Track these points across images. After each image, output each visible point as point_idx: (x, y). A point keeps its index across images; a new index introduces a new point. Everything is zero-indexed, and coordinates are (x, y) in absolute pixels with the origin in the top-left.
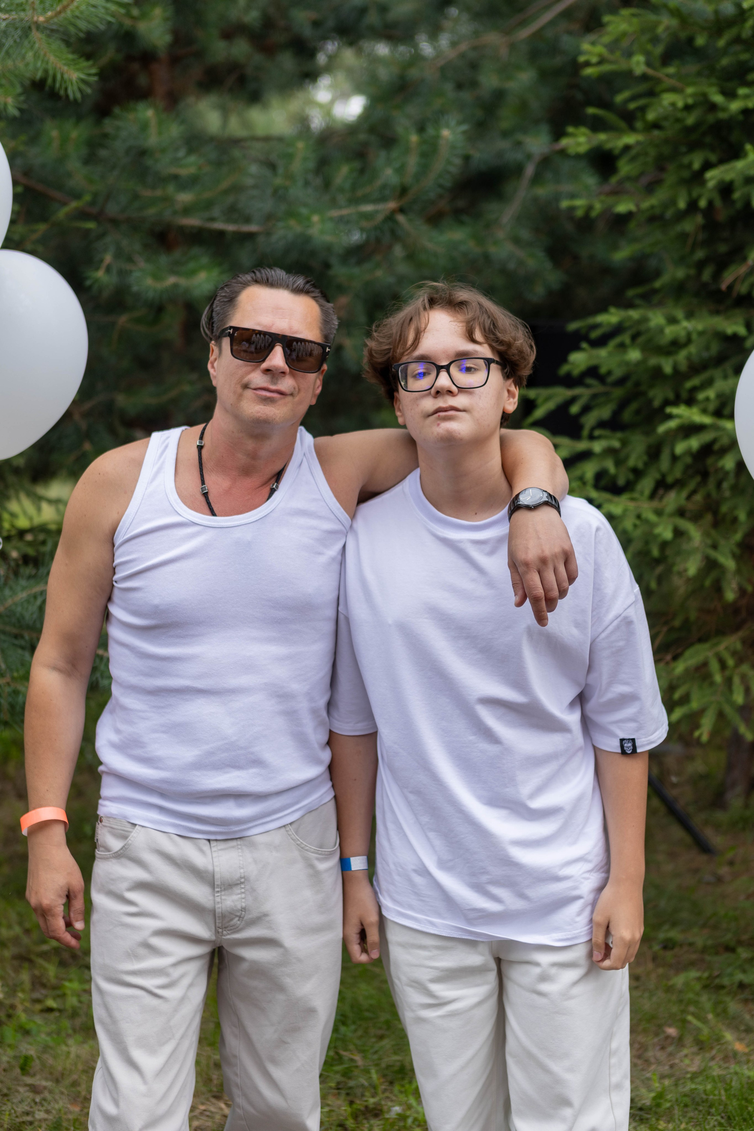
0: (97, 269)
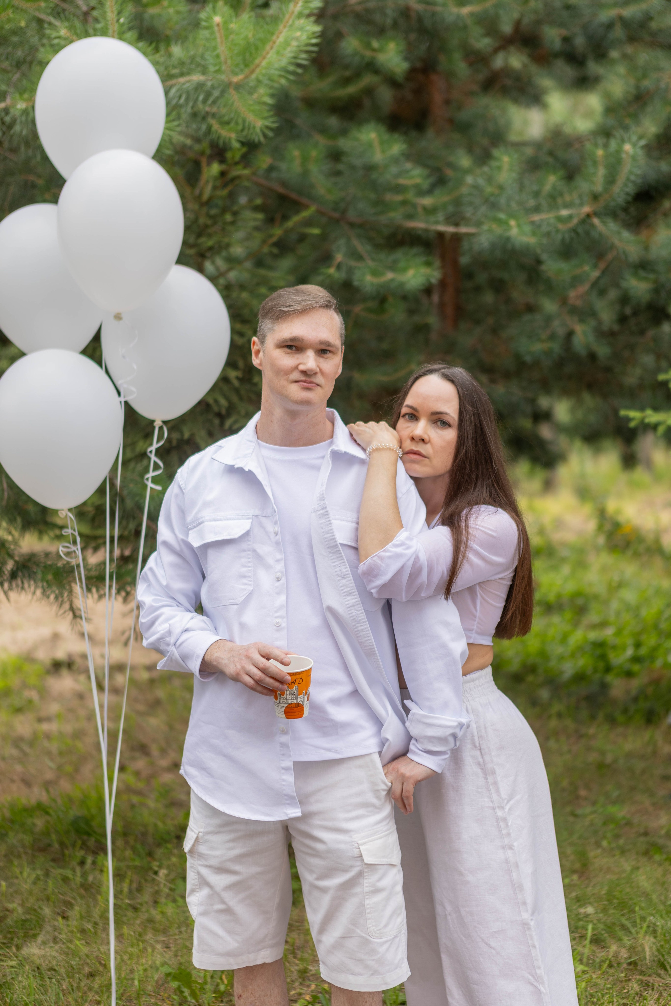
0: (329, 266)
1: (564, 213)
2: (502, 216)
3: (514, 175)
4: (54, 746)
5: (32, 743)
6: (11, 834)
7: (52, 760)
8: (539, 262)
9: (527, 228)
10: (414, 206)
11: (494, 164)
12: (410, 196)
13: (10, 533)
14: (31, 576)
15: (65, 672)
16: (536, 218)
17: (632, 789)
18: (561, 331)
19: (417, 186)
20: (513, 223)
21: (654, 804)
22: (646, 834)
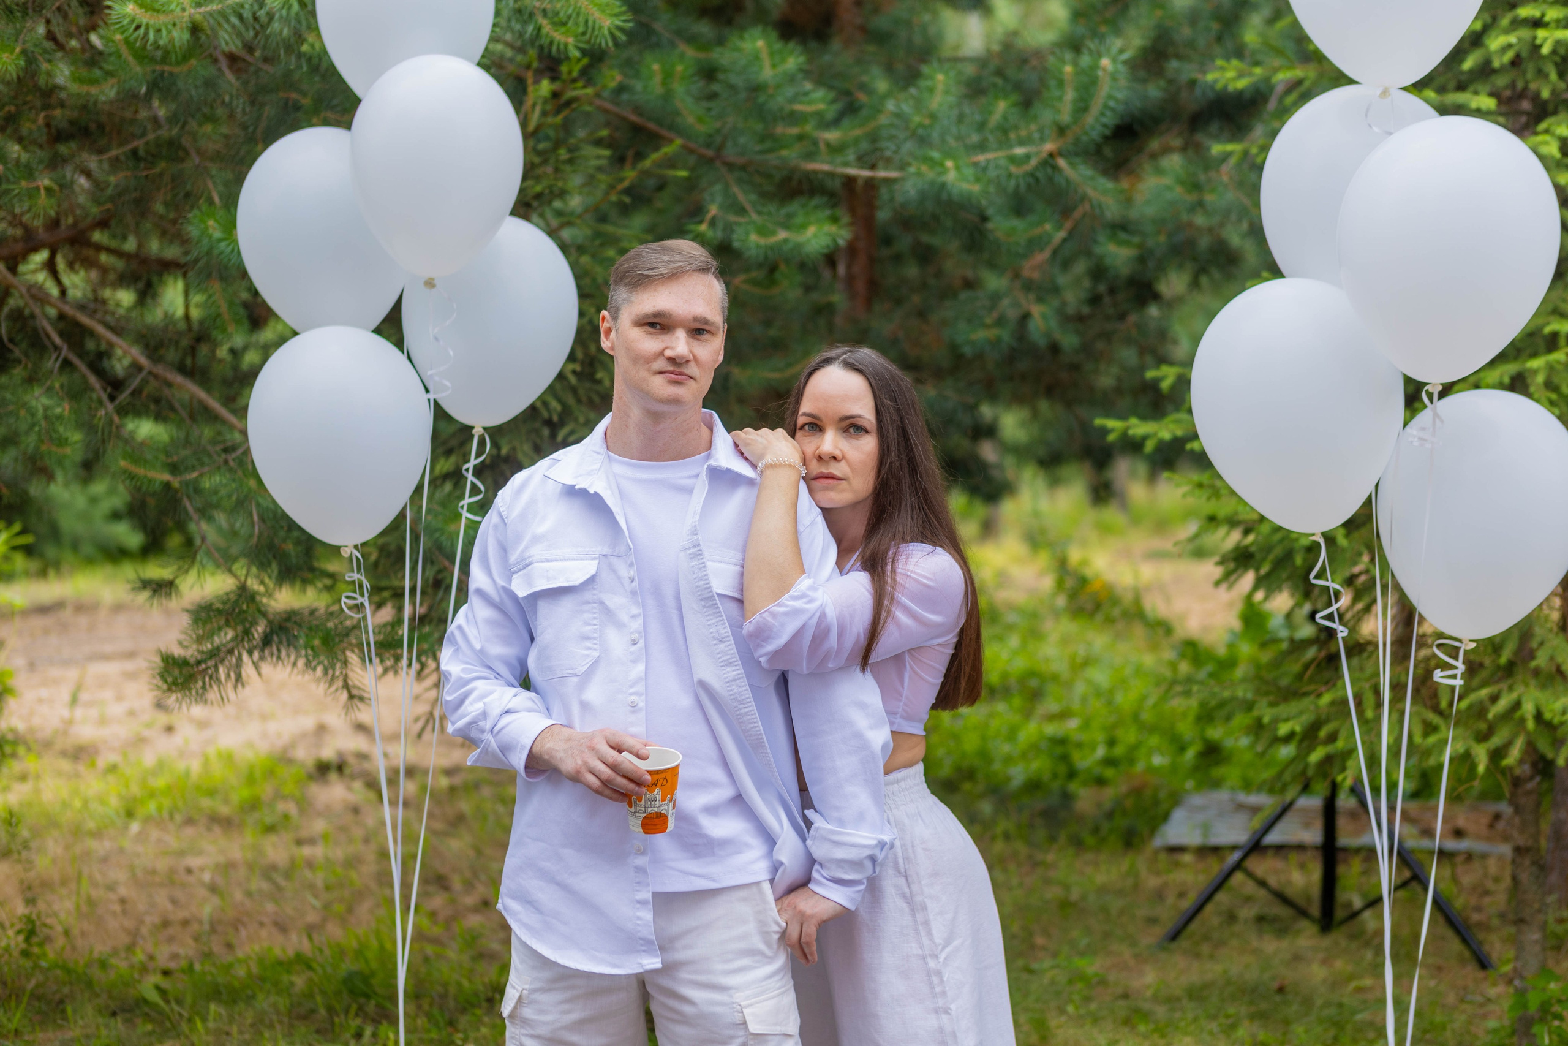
0: (701, 222)
1: (1019, 151)
2: (935, 155)
3: (951, 99)
4: (319, 878)
5: (289, 873)
6: (260, 996)
7: (316, 896)
8: (984, 219)
9: (969, 172)
10: (815, 143)
11: (923, 83)
12: (809, 128)
13: (262, 582)
14: (291, 642)
15: (333, 776)
16: (981, 158)
17: (1107, 935)
18: (1012, 314)
19: (819, 114)
20: (949, 164)
21: (1136, 956)
22: (1125, 996)
